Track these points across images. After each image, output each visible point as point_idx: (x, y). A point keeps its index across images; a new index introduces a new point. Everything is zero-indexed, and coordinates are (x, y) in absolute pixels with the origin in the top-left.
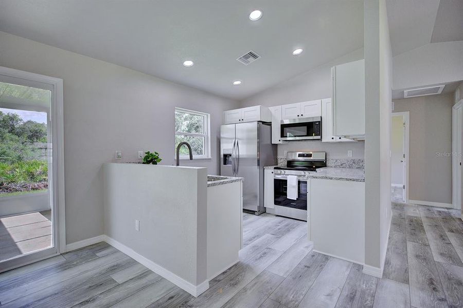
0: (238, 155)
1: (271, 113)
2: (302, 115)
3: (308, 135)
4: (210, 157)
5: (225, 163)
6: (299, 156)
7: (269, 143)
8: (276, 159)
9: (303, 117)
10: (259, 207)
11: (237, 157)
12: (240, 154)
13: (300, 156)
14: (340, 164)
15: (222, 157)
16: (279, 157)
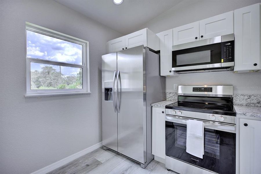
0: (121, 89)
1: (159, 40)
2: (202, 37)
3: (212, 62)
4: (89, 92)
5: (107, 98)
6: (193, 91)
7: (157, 74)
8: (165, 94)
9: (203, 38)
10: (146, 153)
11: (119, 91)
12: (122, 87)
13: (195, 89)
14: (255, 101)
15: (103, 91)
16: (168, 91)
